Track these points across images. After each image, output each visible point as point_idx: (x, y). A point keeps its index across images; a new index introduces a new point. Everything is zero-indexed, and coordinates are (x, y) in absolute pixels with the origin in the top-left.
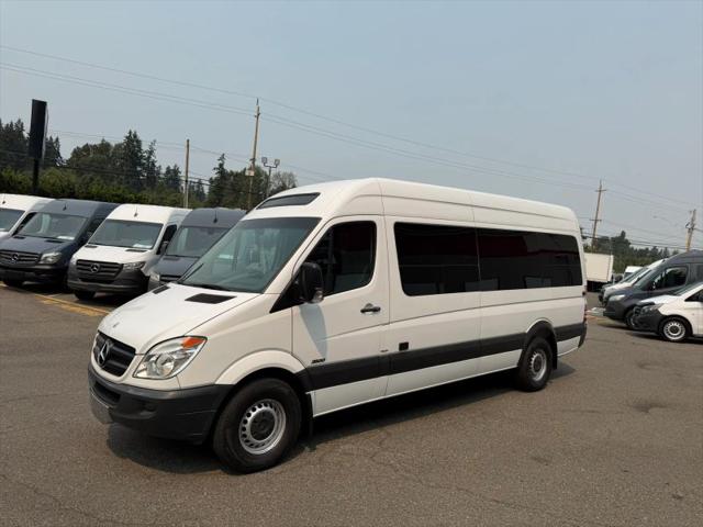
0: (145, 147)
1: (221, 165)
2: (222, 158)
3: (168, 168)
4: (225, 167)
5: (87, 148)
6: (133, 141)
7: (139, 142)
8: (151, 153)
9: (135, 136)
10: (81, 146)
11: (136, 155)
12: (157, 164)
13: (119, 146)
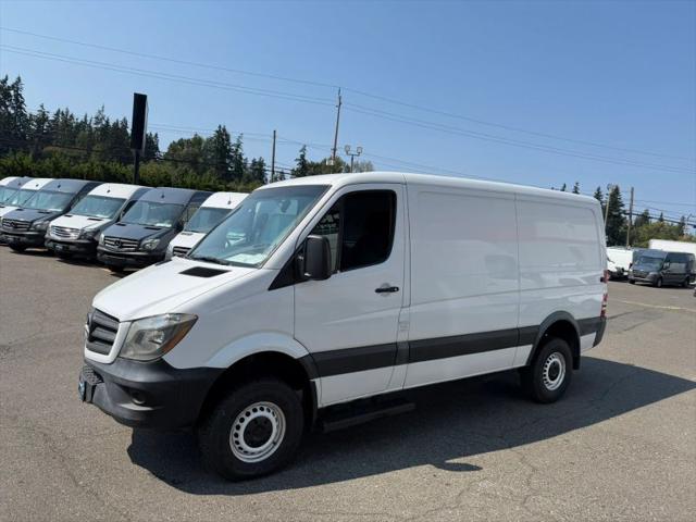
0: (233, 141)
1: (303, 156)
2: (304, 150)
3: (254, 161)
4: (306, 158)
5: (181, 142)
6: (222, 136)
7: (227, 136)
8: (238, 146)
9: (224, 130)
10: (176, 141)
11: (225, 147)
12: (244, 157)
13: (210, 140)
